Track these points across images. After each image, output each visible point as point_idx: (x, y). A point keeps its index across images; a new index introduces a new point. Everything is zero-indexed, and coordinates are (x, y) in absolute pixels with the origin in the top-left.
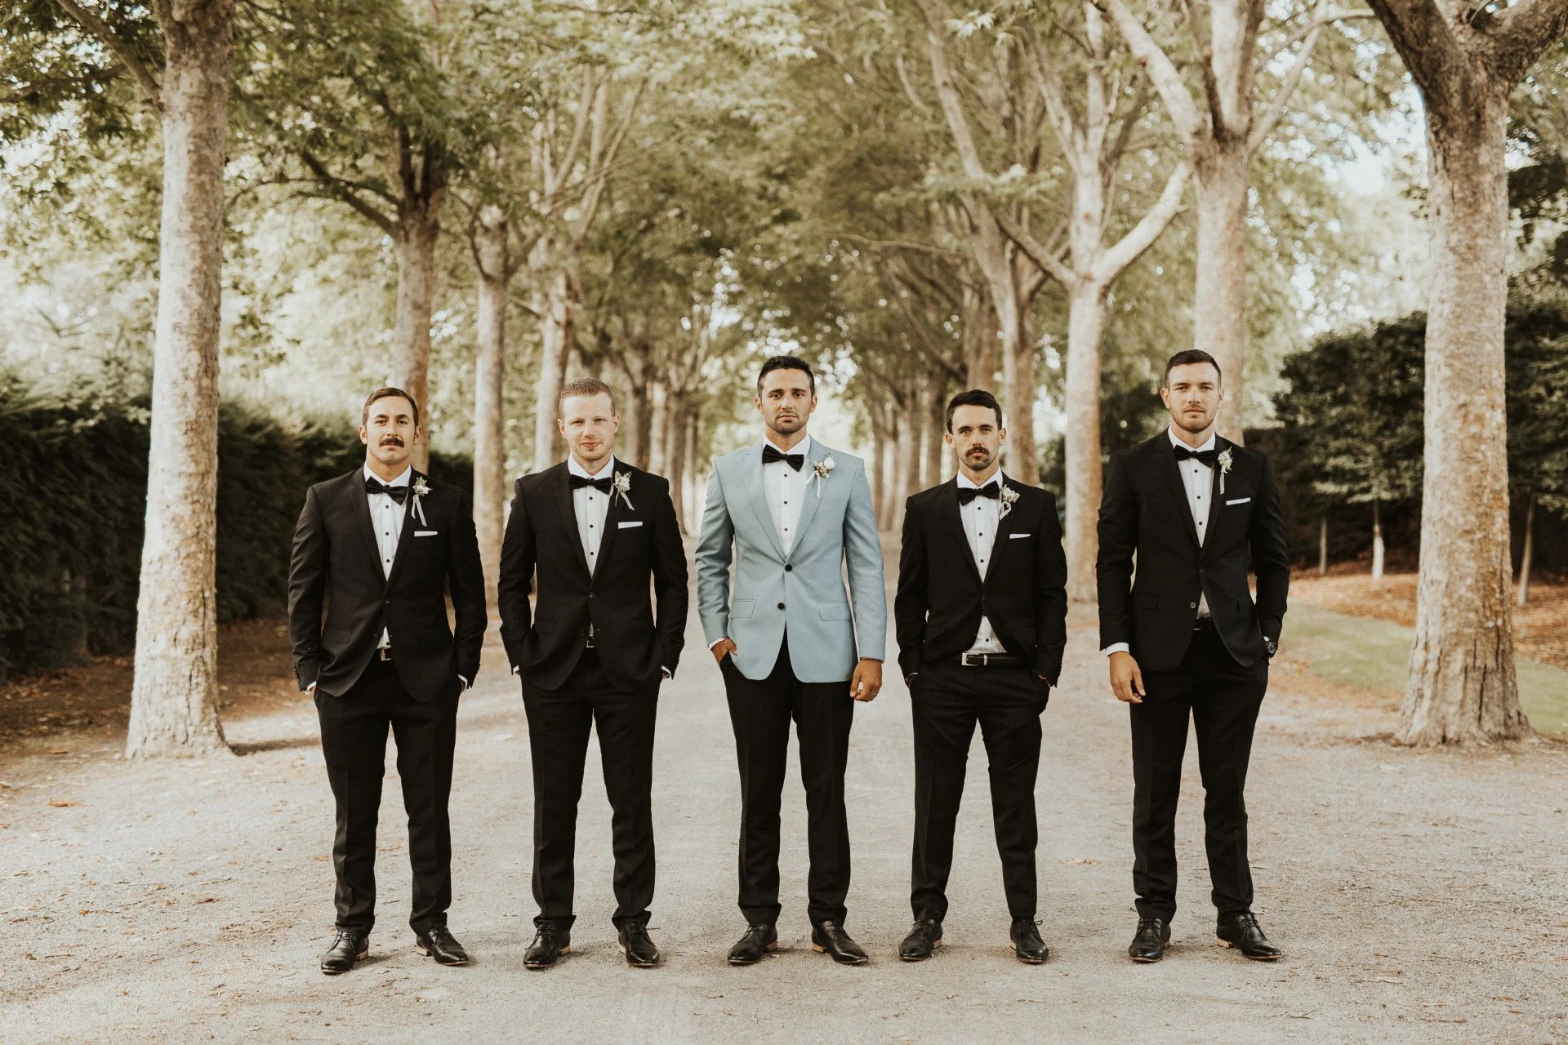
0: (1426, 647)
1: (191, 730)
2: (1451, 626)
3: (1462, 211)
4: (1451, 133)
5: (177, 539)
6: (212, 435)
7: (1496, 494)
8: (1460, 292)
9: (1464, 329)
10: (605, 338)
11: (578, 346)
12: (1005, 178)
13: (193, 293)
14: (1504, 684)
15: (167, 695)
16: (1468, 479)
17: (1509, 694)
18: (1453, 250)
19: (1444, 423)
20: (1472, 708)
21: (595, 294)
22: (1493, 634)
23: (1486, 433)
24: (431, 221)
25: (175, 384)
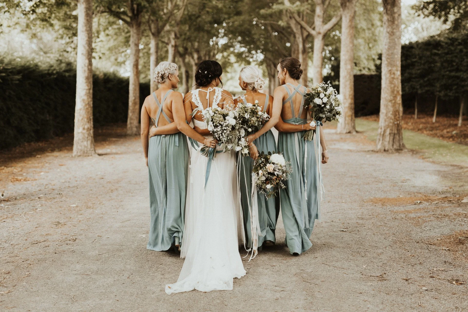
0: (381, 129)
1: (88, 150)
2: (387, 123)
3: (390, 23)
4: (388, 4)
5: (84, 105)
6: (91, 80)
7: (398, 92)
8: (390, 43)
9: (390, 52)
10: (186, 49)
11: (179, 52)
12: (295, 5)
13: (86, 46)
14: (399, 136)
15: (82, 142)
16: (391, 88)
17: (401, 139)
18: (388, 33)
19: (385, 75)
20: (391, 143)
21: (183, 37)
22: (397, 125)
23: (396, 77)
24: (139, 22)
25: (82, 68)
